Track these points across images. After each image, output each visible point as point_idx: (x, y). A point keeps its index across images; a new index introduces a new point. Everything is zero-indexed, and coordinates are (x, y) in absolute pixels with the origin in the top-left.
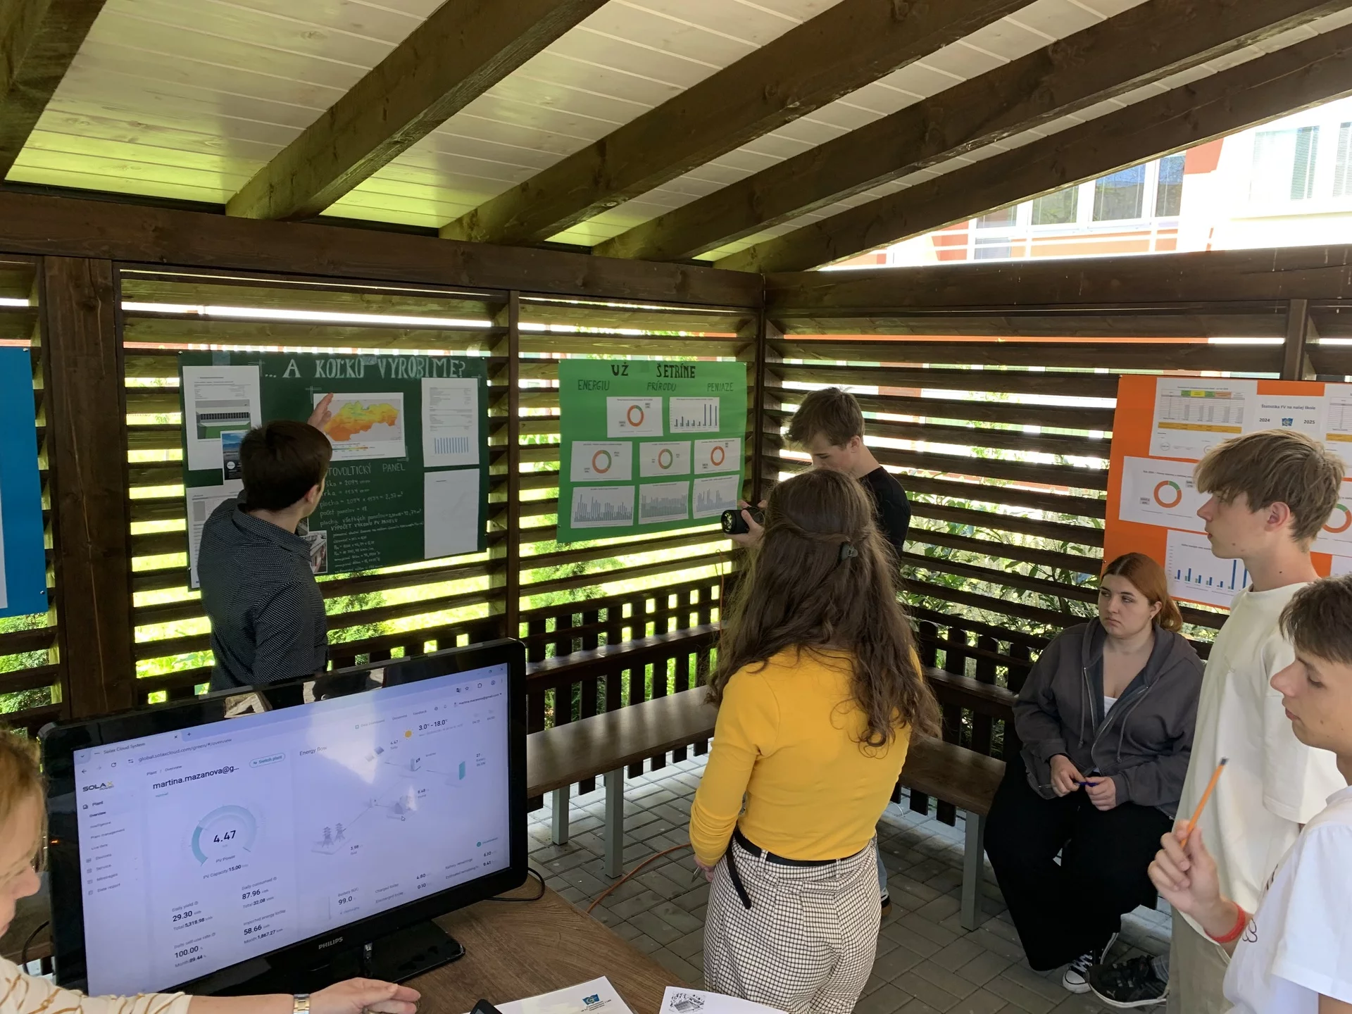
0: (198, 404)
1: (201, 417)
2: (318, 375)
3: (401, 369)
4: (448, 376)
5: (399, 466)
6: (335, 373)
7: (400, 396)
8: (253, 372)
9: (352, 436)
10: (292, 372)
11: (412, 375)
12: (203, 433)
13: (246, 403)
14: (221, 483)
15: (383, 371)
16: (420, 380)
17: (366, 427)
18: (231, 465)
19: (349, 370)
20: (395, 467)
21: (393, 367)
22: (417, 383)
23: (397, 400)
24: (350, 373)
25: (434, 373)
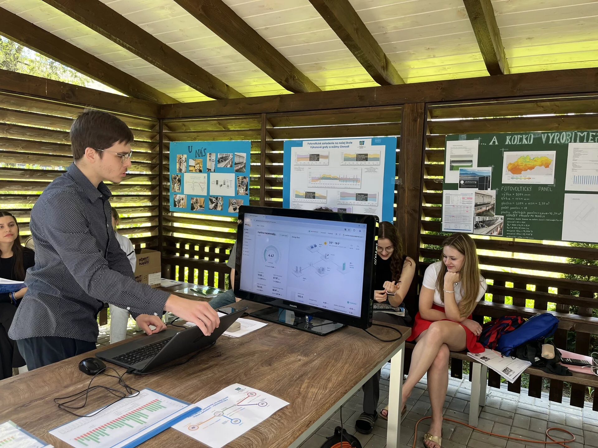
2: (507, 143)
3: (556, 138)
4: (587, 141)
5: (549, 189)
6: (516, 142)
7: (554, 153)
8: (476, 143)
9: (523, 172)
10: (494, 142)
11: (563, 142)
12: (452, 168)
13: (472, 156)
14: (457, 189)
15: (544, 140)
16: (568, 144)
17: (532, 168)
18: (462, 182)
19: (524, 140)
20: (546, 189)
21: (551, 138)
22: (567, 146)
23: (552, 155)
24: (525, 142)
25: (578, 140)
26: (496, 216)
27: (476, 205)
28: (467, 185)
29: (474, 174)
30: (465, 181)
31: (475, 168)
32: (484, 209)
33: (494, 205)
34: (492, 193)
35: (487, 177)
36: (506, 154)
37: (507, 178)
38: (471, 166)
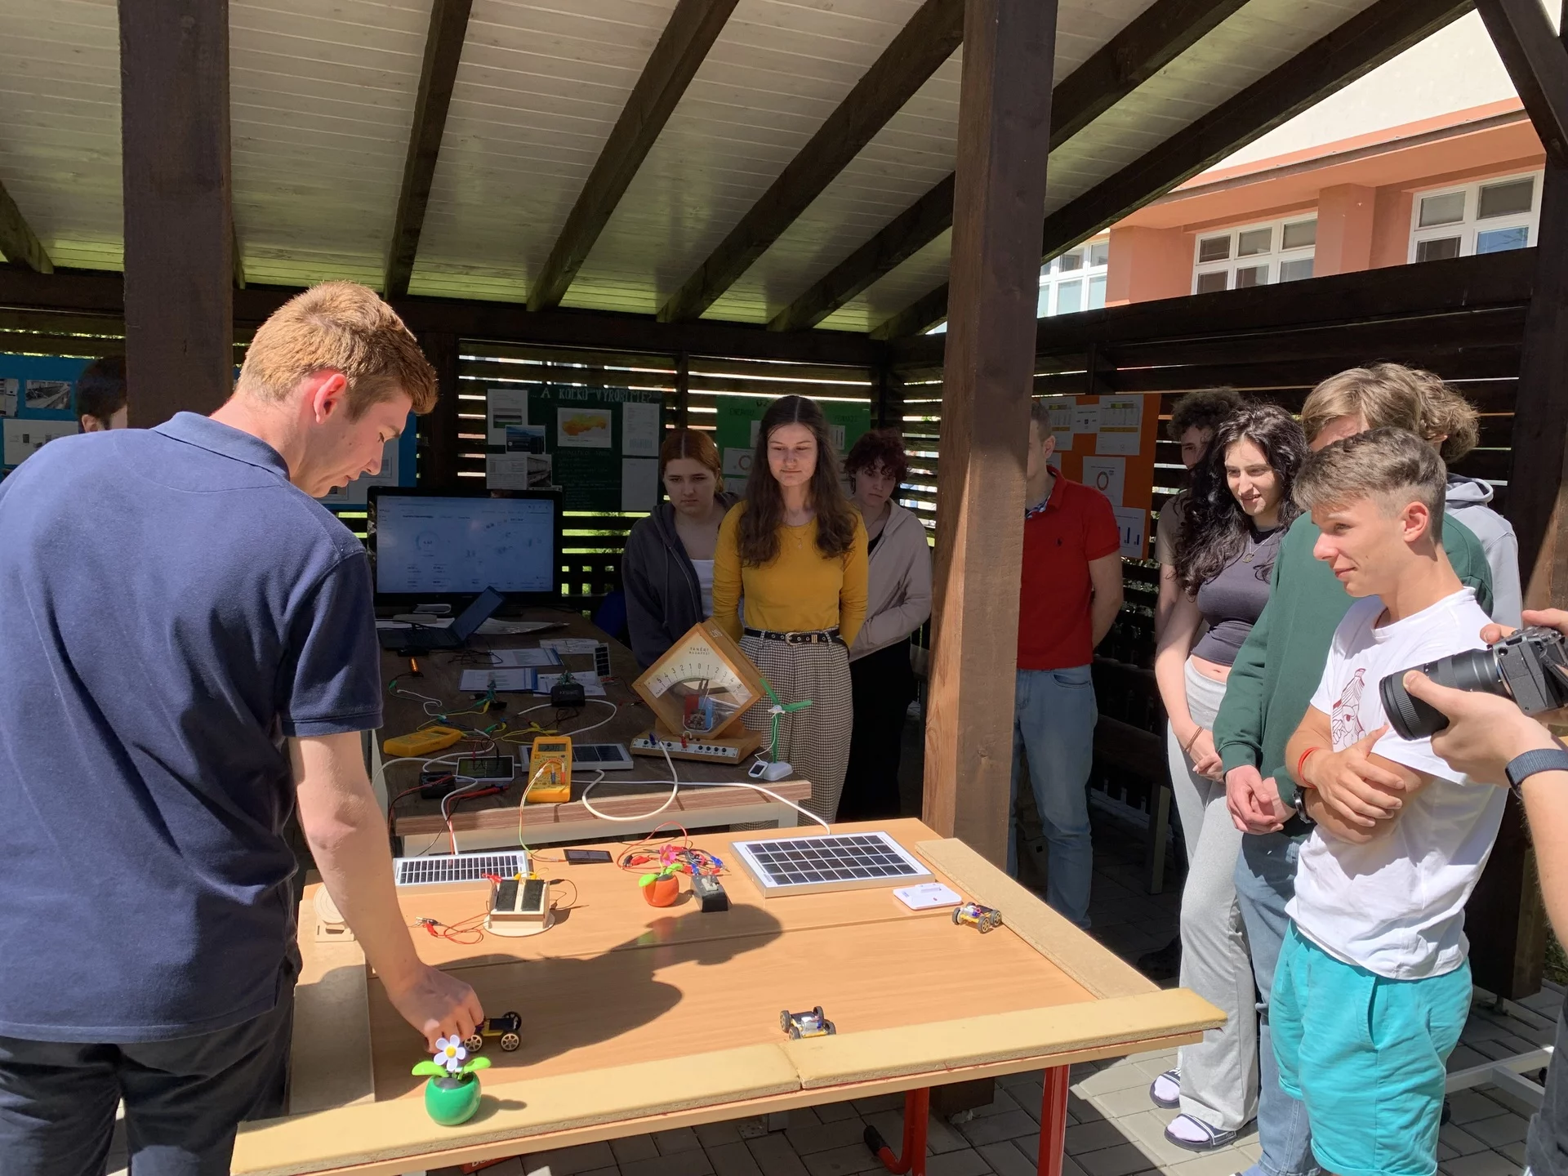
0: (495, 410)
1: (496, 417)
2: (560, 397)
3: (611, 396)
4: (640, 402)
5: (607, 453)
6: (571, 397)
7: (610, 411)
8: (525, 393)
9: (579, 433)
10: (546, 395)
11: (617, 400)
12: (496, 425)
13: (520, 410)
14: (504, 452)
15: (599, 396)
16: (622, 404)
17: (588, 429)
18: (511, 444)
19: (579, 396)
20: (604, 454)
21: (606, 394)
22: (620, 405)
23: (607, 414)
24: (579, 397)
25: (631, 400)
26: (553, 486)
27: (529, 473)
28: (517, 447)
29: (524, 434)
30: (514, 442)
31: (525, 426)
32: (539, 477)
33: (550, 471)
34: (547, 457)
35: (540, 438)
36: (560, 410)
37: (564, 440)
38: (520, 423)
